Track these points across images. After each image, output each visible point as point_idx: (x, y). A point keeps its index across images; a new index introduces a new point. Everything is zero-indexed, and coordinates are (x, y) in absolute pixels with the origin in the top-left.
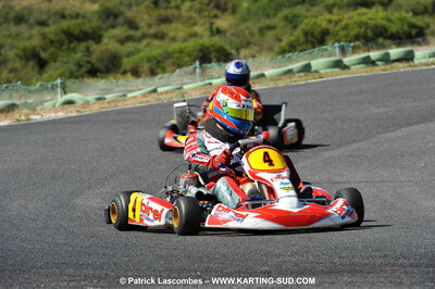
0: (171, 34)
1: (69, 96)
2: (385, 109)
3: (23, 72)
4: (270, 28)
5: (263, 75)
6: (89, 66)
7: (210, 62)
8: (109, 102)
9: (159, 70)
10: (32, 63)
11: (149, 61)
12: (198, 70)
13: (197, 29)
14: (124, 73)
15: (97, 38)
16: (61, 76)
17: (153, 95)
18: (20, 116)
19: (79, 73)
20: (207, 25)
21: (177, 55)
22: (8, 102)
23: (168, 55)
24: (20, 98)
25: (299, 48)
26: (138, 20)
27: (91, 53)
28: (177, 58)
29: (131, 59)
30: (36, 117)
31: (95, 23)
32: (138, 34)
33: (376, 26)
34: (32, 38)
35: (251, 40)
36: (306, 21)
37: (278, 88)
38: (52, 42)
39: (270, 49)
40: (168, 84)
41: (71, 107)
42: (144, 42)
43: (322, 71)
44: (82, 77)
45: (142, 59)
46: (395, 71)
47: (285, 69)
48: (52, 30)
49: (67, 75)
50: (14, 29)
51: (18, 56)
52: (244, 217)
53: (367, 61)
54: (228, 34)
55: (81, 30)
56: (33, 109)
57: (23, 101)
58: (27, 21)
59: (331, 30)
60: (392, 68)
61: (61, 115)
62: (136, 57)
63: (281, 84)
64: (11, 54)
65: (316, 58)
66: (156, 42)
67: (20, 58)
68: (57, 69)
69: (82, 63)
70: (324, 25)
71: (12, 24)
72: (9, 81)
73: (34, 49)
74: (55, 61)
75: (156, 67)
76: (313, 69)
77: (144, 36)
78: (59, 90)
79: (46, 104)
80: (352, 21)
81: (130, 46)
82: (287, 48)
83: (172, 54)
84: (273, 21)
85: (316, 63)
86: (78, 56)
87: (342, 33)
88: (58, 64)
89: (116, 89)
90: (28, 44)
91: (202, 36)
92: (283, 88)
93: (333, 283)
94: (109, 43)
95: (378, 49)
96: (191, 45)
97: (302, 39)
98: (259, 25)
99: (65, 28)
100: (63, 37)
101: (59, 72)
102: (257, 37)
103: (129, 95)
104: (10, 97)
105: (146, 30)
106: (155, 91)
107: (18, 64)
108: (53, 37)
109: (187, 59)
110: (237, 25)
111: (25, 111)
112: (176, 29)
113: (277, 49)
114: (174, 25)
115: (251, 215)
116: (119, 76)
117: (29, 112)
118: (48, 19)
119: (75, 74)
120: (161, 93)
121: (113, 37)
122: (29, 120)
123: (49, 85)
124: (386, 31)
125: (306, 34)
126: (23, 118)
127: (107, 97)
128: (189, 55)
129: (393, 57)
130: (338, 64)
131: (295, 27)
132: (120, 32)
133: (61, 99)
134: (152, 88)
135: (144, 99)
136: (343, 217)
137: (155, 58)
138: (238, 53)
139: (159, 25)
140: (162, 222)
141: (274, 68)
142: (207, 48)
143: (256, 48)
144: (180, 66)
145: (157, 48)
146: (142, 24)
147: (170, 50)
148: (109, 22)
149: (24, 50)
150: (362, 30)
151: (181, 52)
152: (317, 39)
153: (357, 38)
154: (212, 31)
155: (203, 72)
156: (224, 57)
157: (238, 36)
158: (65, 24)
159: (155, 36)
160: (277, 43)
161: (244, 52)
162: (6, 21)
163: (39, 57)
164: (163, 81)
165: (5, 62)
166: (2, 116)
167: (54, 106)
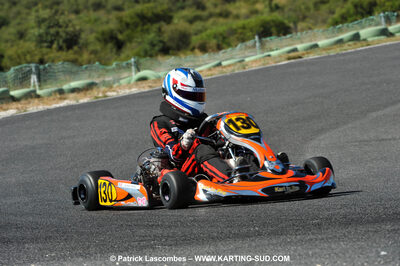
0: (235, 12)
1: (143, 73)
3: (102, 54)
4: (323, 2)
5: (316, 46)
6: (161, 45)
7: (270, 35)
9: (224, 45)
10: (110, 45)
11: (215, 37)
12: (257, 44)
13: (259, 6)
14: (193, 50)
15: (168, 19)
16: (138, 55)
17: (217, 69)
18: (98, 93)
19: (153, 51)
20: (267, 3)
21: (240, 31)
22: (88, 81)
23: (233, 32)
24: (99, 77)
25: (350, 19)
26: (204, 1)
27: (163, 33)
28: (241, 33)
29: (199, 37)
30: (112, 94)
31: (165, 7)
32: (205, 14)
34: (110, 22)
35: (307, 14)
37: (329, 56)
38: (128, 25)
39: (324, 22)
40: (232, 58)
41: (144, 84)
42: (211, 20)
43: (370, 39)
44: (157, 55)
45: (208, 36)
47: (336, 38)
48: (128, 14)
49: (142, 53)
50: (93, 15)
51: (98, 39)
54: (286, 10)
55: (153, 13)
56: (110, 86)
57: (101, 79)
58: (104, 7)
61: (135, 90)
62: (204, 35)
63: (332, 53)
65: (363, 28)
66: (221, 20)
67: (100, 41)
68: (133, 49)
69: (155, 42)
71: (91, 11)
72: (89, 62)
73: (112, 31)
74: (131, 42)
75: (223, 42)
76: (362, 38)
77: (211, 15)
78: (133, 68)
79: (122, 82)
81: (198, 25)
82: (339, 20)
83: (236, 30)
85: (364, 33)
86: (151, 36)
87: (387, 4)
88: (134, 44)
90: (105, 28)
92: (335, 56)
94: (179, 23)
96: (253, 21)
97: (352, 11)
99: (139, 11)
100: (137, 20)
101: (135, 51)
102: (312, 11)
104: (89, 76)
105: (212, 10)
106: (219, 65)
107: (98, 47)
108: (128, 20)
109: (249, 34)
110: (294, 1)
111: (103, 88)
112: (241, 8)
113: (330, 20)
114: (238, 4)
116: (189, 52)
117: (106, 89)
118: (123, 4)
119: (149, 53)
120: (225, 67)
121: (183, 17)
122: (106, 96)
123: (124, 64)
125: (356, 6)
126: (101, 95)
128: (251, 30)
130: (384, 32)
132: (188, 12)
133: (136, 76)
134: (216, 62)
135: (210, 73)
137: (221, 34)
138: (296, 27)
139: (224, 4)
141: (327, 38)
142: (268, 23)
143: (312, 21)
144: (243, 40)
145: (222, 26)
146: (209, 5)
147: (234, 27)
148: (179, 4)
149: (103, 33)
151: (244, 28)
152: (366, 12)
154: (271, 8)
155: (262, 45)
156: (284, 30)
157: (295, 11)
158: (139, 8)
159: (220, 15)
160: (331, 16)
161: (301, 25)
162: (86, 8)
163: (116, 39)
164: (227, 55)
165: (86, 45)
166: (82, 94)
167: (129, 83)
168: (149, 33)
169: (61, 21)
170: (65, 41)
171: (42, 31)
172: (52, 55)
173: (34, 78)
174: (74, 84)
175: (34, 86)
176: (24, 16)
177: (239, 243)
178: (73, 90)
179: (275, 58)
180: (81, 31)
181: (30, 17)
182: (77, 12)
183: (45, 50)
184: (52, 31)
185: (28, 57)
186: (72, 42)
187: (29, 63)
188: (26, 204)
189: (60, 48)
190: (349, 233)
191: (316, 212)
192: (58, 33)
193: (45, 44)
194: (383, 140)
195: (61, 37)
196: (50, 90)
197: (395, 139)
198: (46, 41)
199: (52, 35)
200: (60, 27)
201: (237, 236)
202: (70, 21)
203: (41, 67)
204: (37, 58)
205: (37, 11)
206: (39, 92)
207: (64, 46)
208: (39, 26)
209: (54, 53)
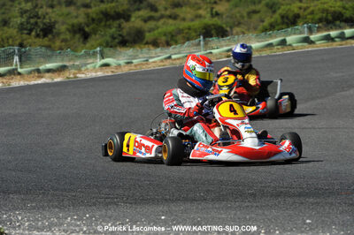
0: (182, 15)
1: (106, 61)
2: (341, 74)
3: (72, 42)
4: (255, 12)
6: (121, 38)
7: (211, 37)
8: (135, 66)
9: (172, 42)
10: (78, 36)
11: (165, 35)
12: (202, 43)
13: (201, 12)
14: (147, 43)
15: (127, 18)
16: (100, 45)
17: (168, 61)
18: (69, 74)
19: (114, 43)
20: (209, 10)
21: (186, 31)
22: (61, 64)
23: (180, 31)
24: (69, 61)
25: (277, 28)
26: (157, 4)
27: (123, 29)
28: (187, 33)
29: (152, 34)
30: (81, 76)
31: (125, 7)
32: (157, 15)
33: (335, 12)
34: (79, 16)
35: (242, 21)
36: (283, 7)
37: (261, 57)
38: (93, 20)
39: (255, 29)
40: (179, 53)
41: (108, 69)
42: (162, 21)
43: (294, 45)
44: (116, 46)
45: (160, 33)
46: (349, 45)
47: (267, 43)
48: (93, 11)
49: (104, 44)
50: (65, 10)
51: (68, 29)
52: (220, 152)
53: (328, 38)
54: (224, 17)
55: (115, 12)
56: (79, 69)
57: (71, 63)
58: (75, 4)
59: (301, 14)
60: (346, 44)
61: (100, 74)
62: (156, 32)
63: (264, 54)
64: (63, 28)
65: (290, 35)
66: (171, 21)
67: (70, 31)
68: (97, 39)
69: (115, 36)
70: (296, 11)
71: (64, 6)
72: (61, 49)
73: (81, 24)
74: (95, 34)
75: (170, 40)
76: (288, 43)
77: (162, 17)
78: (98, 56)
79: (89, 66)
80: (317, 8)
81: (151, 24)
82: (268, 27)
83: (183, 30)
84: (257, 7)
85: (289, 39)
86: (113, 30)
87: (309, 17)
88: (97, 36)
89: (140, 56)
90: (75, 21)
91: (205, 18)
92: (266, 57)
93: (302, 203)
94: (136, 21)
95: (336, 29)
96: (197, 24)
97: (279, 20)
98: (247, 10)
99: (104, 10)
100: (101, 16)
101: (98, 42)
102: (246, 19)
103: (151, 60)
104: (62, 60)
105: (163, 12)
106: (170, 58)
107: (68, 36)
108: (94, 16)
109: (194, 34)
110: (231, 9)
111: (73, 71)
112: (186, 12)
113: (260, 27)
114: (184, 9)
115: (225, 150)
116: (142, 46)
117: (76, 72)
118: (91, 3)
119: (110, 44)
120: (175, 59)
121: (139, 17)
122: (75, 77)
123: (91, 52)
124: (342, 16)
125: (282, 17)
126: (72, 76)
127: (134, 61)
128: (196, 31)
129: (347, 35)
130: (307, 40)
131: (274, 12)
132: (144, 13)
133: (100, 62)
134: (168, 55)
135: (162, 64)
136: (291, 154)
137: (170, 33)
138: (232, 31)
139: (173, 8)
140: (153, 155)
141: (258, 42)
142: (209, 26)
143: (246, 27)
144: (188, 39)
145: (171, 26)
146: (160, 7)
147: (181, 27)
148: (136, 6)
149: (73, 26)
150: (324, 15)
151: (189, 29)
152: (291, 21)
153: (320, 20)
154: (212, 14)
155: (206, 44)
156: (222, 33)
157: (231, 17)
158: (103, 7)
159: (170, 17)
160: (261, 24)
161: (236, 30)
162: (60, 4)
163: (84, 30)
164: (176, 51)
165: (59, 34)
166: (56, 74)
167: (94, 67)
168: (111, 28)
169: (40, 13)
170: (42, 30)
171: (23, 20)
172: (30, 41)
173: (16, 58)
174: (49, 66)
175: (16, 65)
176: (7, 7)
177: (188, 205)
178: (49, 71)
179: (216, 55)
180: (55, 22)
181: (12, 9)
182: (52, 6)
183: (25, 36)
184: (32, 21)
185: (10, 41)
186: (48, 31)
187: (13, 46)
188: (9, 162)
189: (38, 36)
190: (279, 202)
191: (251, 185)
192: (36, 23)
193: (26, 32)
194: (305, 128)
195: (39, 27)
196: (29, 69)
197: (314, 128)
198: (26, 29)
199: (32, 24)
200: (39, 18)
201: (186, 200)
202: (47, 14)
203: (23, 50)
204: (17, 42)
205: (19, 4)
206: (20, 70)
207: (41, 33)
208: (22, 16)
209: (32, 39)
